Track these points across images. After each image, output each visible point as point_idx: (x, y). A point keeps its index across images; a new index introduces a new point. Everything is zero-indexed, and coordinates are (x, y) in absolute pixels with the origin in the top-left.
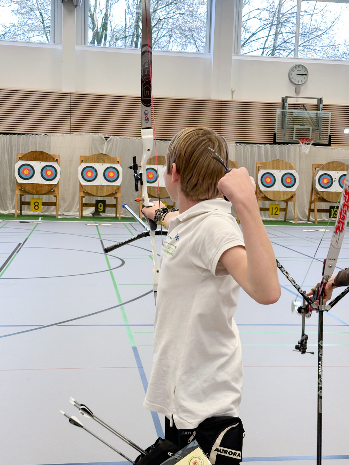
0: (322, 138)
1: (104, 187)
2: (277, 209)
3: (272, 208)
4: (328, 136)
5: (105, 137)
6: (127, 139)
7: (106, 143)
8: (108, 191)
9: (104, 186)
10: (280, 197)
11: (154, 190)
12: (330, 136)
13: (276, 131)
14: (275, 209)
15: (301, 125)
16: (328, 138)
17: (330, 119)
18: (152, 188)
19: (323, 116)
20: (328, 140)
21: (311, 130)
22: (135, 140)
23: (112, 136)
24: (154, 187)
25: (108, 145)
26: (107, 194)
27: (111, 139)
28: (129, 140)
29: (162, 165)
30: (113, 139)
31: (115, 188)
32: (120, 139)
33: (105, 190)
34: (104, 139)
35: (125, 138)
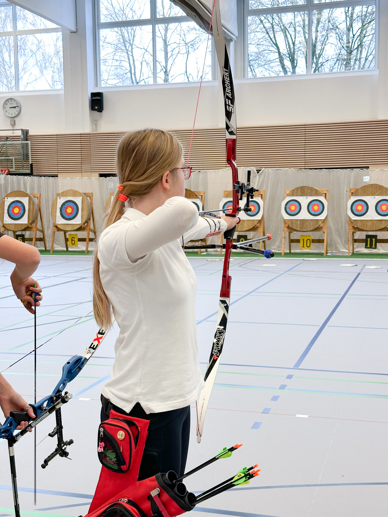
1: (245, 222)
5: (257, 170)
6: (279, 171)
7: (258, 176)
8: (249, 225)
9: (244, 220)
11: (296, 222)
18: (294, 221)
22: (287, 171)
23: (263, 169)
24: (297, 220)
25: (260, 178)
26: (248, 229)
27: (262, 172)
28: (281, 171)
29: (305, 196)
30: (264, 171)
31: (256, 222)
32: (272, 171)
33: (245, 224)
34: (256, 172)
35: (277, 169)
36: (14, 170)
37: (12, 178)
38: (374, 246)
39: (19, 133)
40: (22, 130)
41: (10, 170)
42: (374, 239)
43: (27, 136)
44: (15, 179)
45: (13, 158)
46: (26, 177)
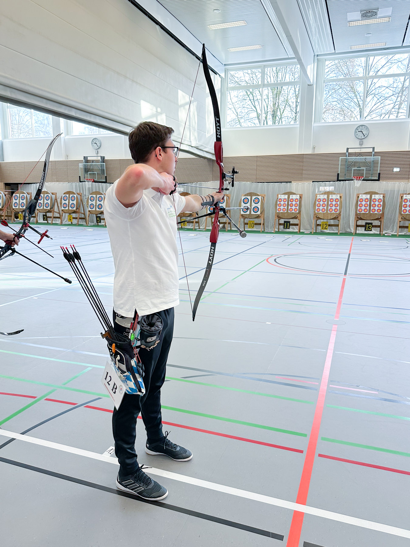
0: (373, 176)
2: (326, 225)
3: (323, 224)
4: (378, 174)
10: (328, 217)
12: (379, 174)
13: (339, 172)
14: (325, 225)
15: (358, 167)
16: (378, 176)
17: (379, 161)
19: (374, 160)
20: (378, 177)
21: (365, 170)
22: (245, 183)
28: (242, 183)
32: (237, 183)
36: (96, 179)
37: (96, 184)
38: (288, 228)
39: (99, 158)
40: (101, 157)
41: (95, 180)
42: (288, 224)
43: (104, 160)
44: (97, 185)
45: (96, 172)
46: (103, 184)
